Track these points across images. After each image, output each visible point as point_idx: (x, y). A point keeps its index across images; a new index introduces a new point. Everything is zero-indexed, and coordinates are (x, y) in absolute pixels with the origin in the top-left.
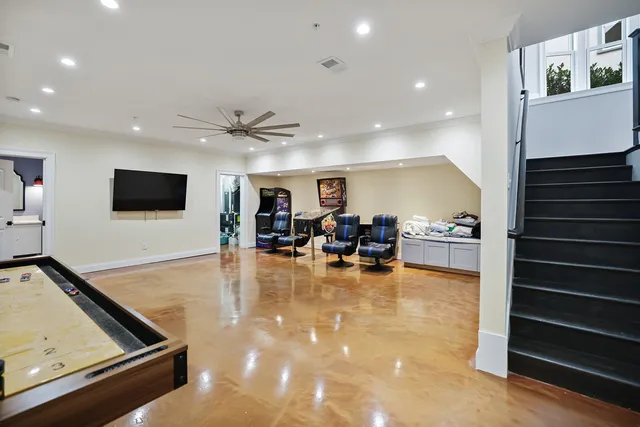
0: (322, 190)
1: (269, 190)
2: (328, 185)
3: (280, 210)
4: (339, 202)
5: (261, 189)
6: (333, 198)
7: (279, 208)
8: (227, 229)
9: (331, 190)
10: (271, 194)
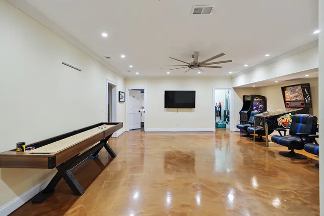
0: (287, 94)
1: (248, 96)
2: (292, 91)
3: (255, 109)
4: (302, 104)
5: (244, 96)
6: (296, 101)
7: (254, 108)
8: (226, 119)
9: (294, 95)
10: (249, 99)
